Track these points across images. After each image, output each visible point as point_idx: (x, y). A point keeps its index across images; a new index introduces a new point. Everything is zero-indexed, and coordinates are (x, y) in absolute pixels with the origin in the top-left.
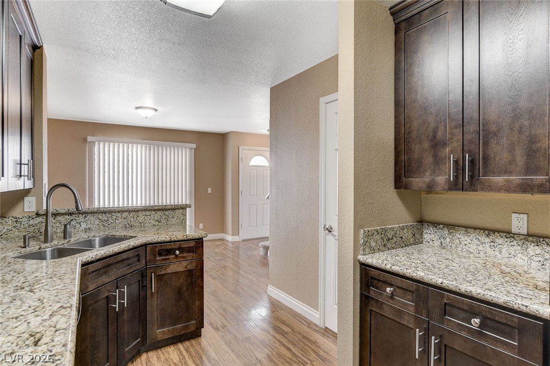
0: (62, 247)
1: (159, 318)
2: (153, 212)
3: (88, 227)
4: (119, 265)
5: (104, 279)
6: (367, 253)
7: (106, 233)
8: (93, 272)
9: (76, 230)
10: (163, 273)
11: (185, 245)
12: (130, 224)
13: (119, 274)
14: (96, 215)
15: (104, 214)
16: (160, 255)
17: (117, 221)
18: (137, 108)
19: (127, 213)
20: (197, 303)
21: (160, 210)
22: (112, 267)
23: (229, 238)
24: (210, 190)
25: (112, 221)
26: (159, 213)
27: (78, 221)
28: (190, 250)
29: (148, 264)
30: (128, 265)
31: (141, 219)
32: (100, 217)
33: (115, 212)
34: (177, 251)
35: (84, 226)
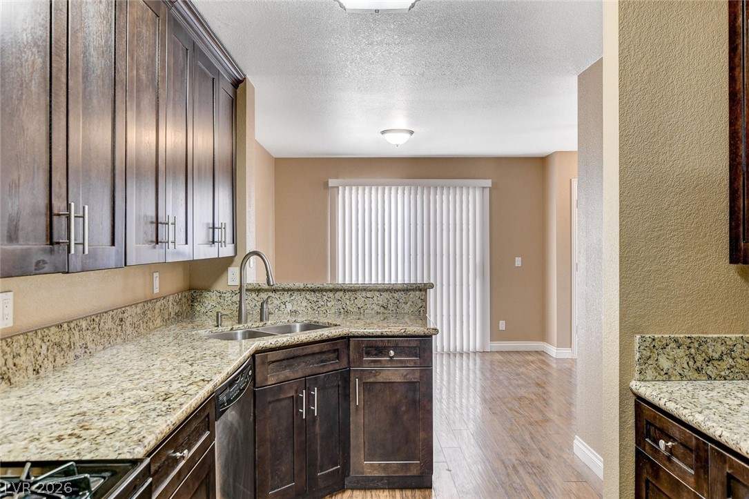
0: (255, 330)
1: (366, 444)
2: (377, 294)
3: (294, 309)
4: (309, 359)
5: (287, 373)
6: (649, 378)
7: (309, 318)
8: (273, 362)
9: (280, 312)
10: (371, 380)
11: (403, 343)
12: (346, 310)
13: (308, 372)
14: (303, 293)
15: (312, 293)
16: (368, 354)
17: (329, 304)
18: (383, 132)
19: (342, 293)
20: (422, 435)
21: (387, 290)
22: (299, 360)
23: (553, 351)
24: (518, 262)
25: (323, 304)
26: (385, 295)
27: (283, 300)
28: (410, 352)
29: (352, 365)
30: (322, 361)
31: (360, 302)
32: (308, 297)
33: (326, 290)
34: (391, 351)
35: (289, 307)
